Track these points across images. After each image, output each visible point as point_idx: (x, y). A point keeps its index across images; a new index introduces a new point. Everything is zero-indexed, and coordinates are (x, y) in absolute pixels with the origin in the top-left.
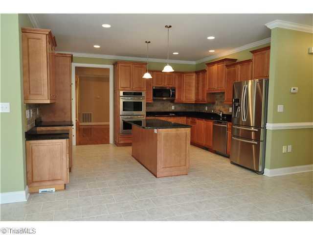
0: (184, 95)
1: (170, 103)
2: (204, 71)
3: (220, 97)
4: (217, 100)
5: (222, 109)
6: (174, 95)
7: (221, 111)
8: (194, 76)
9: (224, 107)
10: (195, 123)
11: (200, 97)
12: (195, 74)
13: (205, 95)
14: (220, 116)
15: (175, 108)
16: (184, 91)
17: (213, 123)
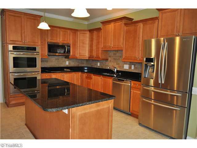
0: (78, 52)
1: (64, 59)
2: (99, 29)
3: (114, 54)
4: (110, 57)
5: (116, 66)
6: (69, 51)
7: (115, 68)
8: (88, 34)
9: (117, 64)
10: (91, 78)
11: (94, 54)
12: (88, 32)
13: (100, 52)
14: (114, 72)
15: (69, 63)
16: (78, 48)
17: (113, 80)
